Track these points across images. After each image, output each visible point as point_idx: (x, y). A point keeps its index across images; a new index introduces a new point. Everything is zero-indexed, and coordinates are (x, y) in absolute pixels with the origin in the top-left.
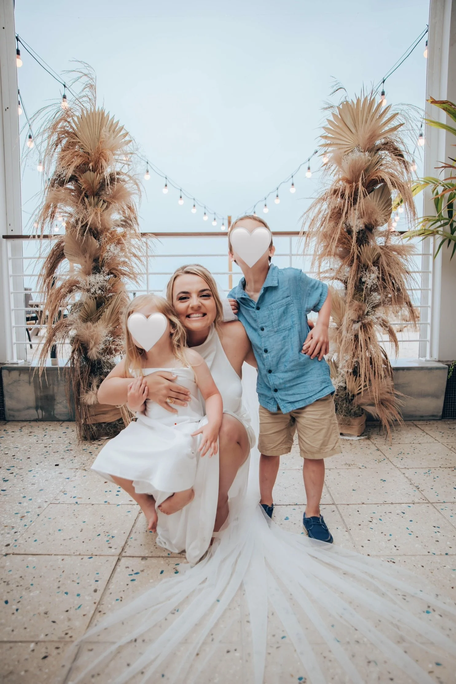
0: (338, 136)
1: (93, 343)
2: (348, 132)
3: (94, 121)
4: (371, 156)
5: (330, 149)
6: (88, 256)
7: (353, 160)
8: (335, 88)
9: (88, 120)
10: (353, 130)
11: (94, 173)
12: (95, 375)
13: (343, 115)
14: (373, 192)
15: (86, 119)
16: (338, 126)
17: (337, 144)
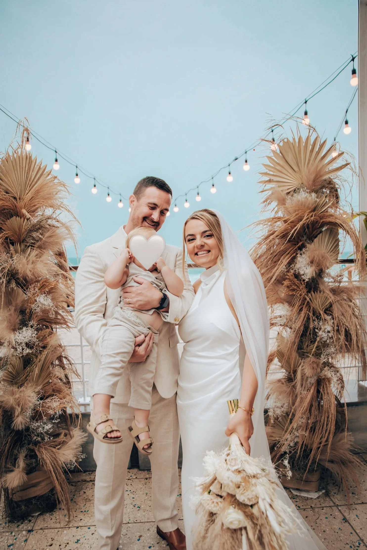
0: (279, 174)
1: (19, 410)
2: (291, 171)
3: (21, 165)
4: (318, 198)
5: (270, 186)
6: (13, 308)
7: (298, 201)
9: (14, 163)
10: (296, 168)
11: (21, 218)
12: (21, 446)
13: (283, 152)
14: (321, 234)
15: (12, 162)
16: (278, 164)
17: (277, 181)
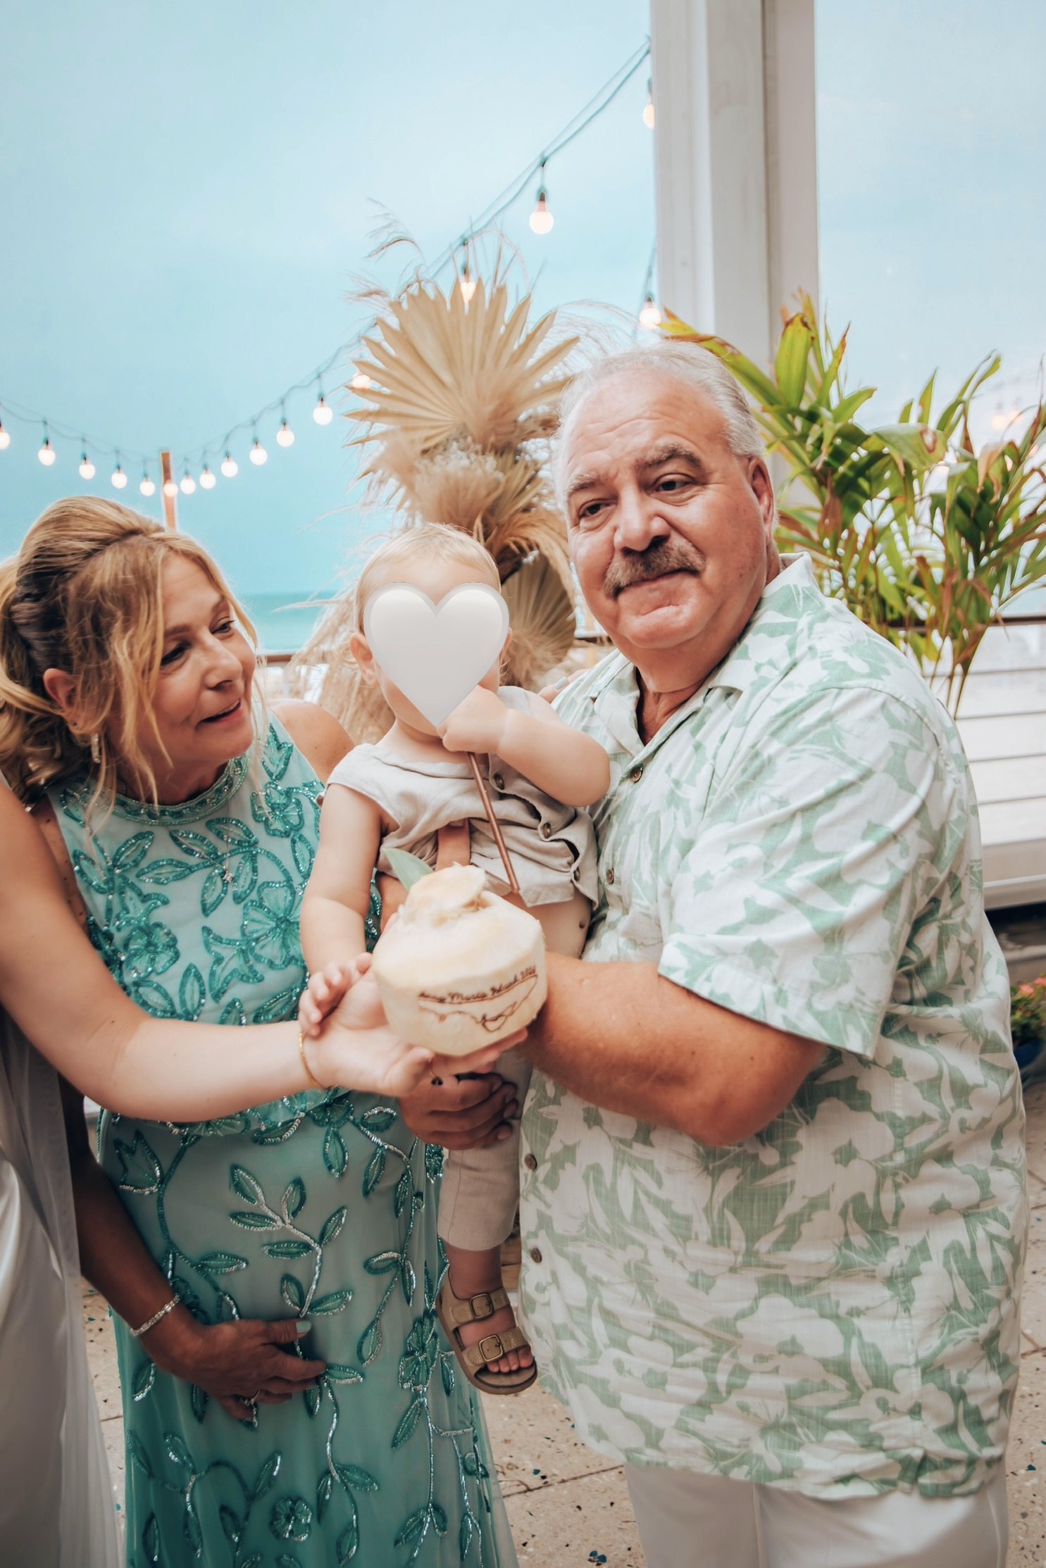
0: (401, 392)
2: (430, 383)
4: (503, 470)
5: (380, 427)
7: (447, 478)
8: (384, 238)
10: (447, 377)
13: (410, 329)
14: (516, 576)
16: (397, 362)
17: (400, 415)
